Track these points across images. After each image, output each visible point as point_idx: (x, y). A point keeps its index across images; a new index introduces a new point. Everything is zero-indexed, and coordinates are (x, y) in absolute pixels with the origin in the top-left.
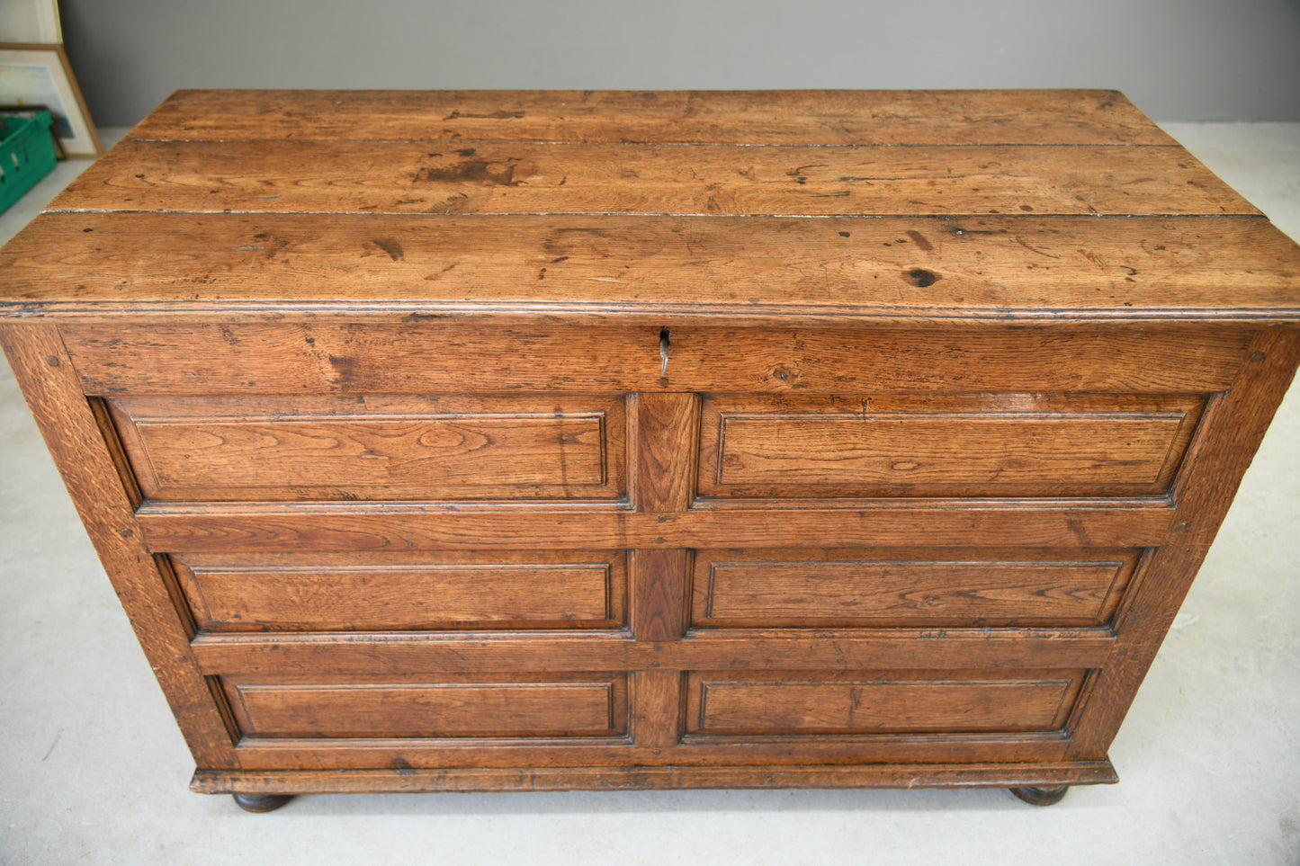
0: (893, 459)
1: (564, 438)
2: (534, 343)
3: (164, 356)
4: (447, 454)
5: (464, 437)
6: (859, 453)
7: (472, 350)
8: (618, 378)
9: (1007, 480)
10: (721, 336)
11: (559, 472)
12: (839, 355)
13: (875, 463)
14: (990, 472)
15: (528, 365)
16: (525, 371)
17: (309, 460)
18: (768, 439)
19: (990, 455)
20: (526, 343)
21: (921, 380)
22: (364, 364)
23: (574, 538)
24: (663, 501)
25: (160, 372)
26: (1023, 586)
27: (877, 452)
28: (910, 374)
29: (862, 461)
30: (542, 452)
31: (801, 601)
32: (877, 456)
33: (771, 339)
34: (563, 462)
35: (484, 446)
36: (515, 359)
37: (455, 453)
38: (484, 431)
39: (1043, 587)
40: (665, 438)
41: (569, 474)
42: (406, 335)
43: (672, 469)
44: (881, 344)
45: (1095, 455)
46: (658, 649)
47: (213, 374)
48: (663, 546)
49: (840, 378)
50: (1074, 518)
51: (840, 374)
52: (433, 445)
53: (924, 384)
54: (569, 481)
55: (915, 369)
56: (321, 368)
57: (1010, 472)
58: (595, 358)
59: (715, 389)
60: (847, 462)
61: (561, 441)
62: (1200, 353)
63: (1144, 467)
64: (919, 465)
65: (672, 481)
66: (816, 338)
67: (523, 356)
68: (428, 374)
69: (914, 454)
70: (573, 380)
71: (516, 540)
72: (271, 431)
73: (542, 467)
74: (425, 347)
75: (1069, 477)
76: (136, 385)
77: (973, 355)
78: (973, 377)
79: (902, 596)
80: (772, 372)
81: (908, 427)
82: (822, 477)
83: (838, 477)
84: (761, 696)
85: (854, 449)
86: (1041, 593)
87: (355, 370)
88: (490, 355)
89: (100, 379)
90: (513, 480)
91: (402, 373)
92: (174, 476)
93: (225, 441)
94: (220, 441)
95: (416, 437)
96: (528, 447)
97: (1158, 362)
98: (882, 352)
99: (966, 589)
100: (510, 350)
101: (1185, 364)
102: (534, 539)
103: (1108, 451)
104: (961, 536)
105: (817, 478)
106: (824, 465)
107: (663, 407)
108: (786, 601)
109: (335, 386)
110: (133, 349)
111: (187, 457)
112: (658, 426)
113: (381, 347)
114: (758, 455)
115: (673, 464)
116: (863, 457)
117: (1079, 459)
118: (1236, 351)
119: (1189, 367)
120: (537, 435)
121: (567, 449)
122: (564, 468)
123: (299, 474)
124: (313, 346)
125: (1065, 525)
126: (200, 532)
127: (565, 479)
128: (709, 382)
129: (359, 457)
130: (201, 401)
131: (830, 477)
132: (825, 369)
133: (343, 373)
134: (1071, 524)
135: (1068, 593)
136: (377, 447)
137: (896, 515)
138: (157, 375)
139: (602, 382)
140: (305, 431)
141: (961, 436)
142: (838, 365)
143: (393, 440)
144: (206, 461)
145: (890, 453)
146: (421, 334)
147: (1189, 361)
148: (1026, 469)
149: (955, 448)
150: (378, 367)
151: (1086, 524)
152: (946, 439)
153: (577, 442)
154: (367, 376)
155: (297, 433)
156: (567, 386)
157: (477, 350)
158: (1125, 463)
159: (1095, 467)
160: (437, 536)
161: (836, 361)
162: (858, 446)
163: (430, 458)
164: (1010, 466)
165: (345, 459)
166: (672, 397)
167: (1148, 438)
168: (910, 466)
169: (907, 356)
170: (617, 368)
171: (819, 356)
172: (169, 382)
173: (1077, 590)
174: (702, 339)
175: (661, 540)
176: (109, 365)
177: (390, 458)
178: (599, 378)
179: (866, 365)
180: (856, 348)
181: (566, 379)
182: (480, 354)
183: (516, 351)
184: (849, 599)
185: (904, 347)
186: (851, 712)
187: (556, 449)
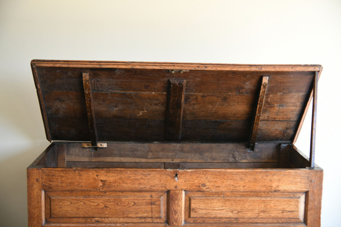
0: (232, 210)
1: (152, 203)
2: (147, 177)
3: (63, 179)
4: (124, 207)
5: (129, 203)
6: (223, 208)
7: (133, 178)
8: (166, 186)
9: (261, 217)
10: (189, 175)
11: (150, 213)
12: (216, 180)
13: (228, 211)
14: (257, 214)
15: (145, 182)
16: (144, 184)
17: (90, 209)
18: (201, 204)
19: (256, 209)
20: (145, 177)
21: (235, 187)
22: (108, 182)
24: (176, 222)
25: (61, 183)
27: (228, 208)
28: (233, 185)
29: (224, 211)
30: (147, 207)
32: (228, 209)
33: (200, 176)
34: (152, 210)
35: (133, 205)
36: (142, 181)
37: (126, 207)
38: (134, 201)
40: (176, 203)
41: (153, 214)
42: (119, 174)
43: (178, 212)
44: (225, 177)
45: (281, 209)
47: (73, 184)
49: (216, 186)
52: (121, 205)
53: (236, 188)
54: (153, 216)
55: (233, 184)
56: (98, 183)
57: (262, 214)
58: (160, 181)
59: (188, 189)
60: (221, 211)
61: (152, 204)
62: (298, 180)
63: (295, 213)
64: (239, 212)
65: (178, 216)
66: (210, 176)
67: (144, 180)
68: (122, 185)
69: (237, 208)
70: (155, 186)
72: (83, 200)
73: (147, 212)
74: (123, 177)
75: (276, 216)
76: (55, 187)
77: (246, 180)
78: (247, 186)
80: (201, 185)
81: (235, 200)
82: (215, 215)
83: (219, 215)
85: (222, 207)
87: (106, 183)
88: (137, 180)
89: (47, 185)
90: (139, 216)
91: (117, 184)
92: (56, 214)
93: (71, 203)
95: (117, 203)
96: (144, 206)
97: (290, 183)
98: (225, 180)
100: (142, 179)
101: (296, 183)
103: (284, 208)
105: (214, 216)
106: (215, 212)
107: (176, 194)
109: (101, 187)
110: (57, 177)
111: (61, 208)
112: (175, 199)
113: (113, 177)
114: (199, 208)
115: (178, 211)
116: (224, 209)
117: (278, 210)
118: (307, 180)
119: (297, 184)
120: (146, 202)
121: (153, 206)
122: (152, 212)
123: (87, 213)
124: (97, 177)
127: (152, 215)
128: (186, 187)
129: (102, 208)
130: (68, 192)
131: (217, 215)
132: (213, 184)
133: (103, 184)
136: (107, 206)
138: (60, 184)
139: (162, 187)
140: (91, 200)
141: (248, 203)
142: (216, 183)
143: (112, 203)
144: (65, 209)
145: (231, 208)
146: (122, 174)
147: (297, 182)
148: (265, 213)
149: (247, 207)
150: (111, 183)
152: (244, 204)
153: (155, 204)
154: (108, 185)
155: (89, 201)
156: (154, 188)
157: (134, 178)
158: (290, 212)
159: (283, 213)
161: (215, 182)
162: (223, 206)
163: (120, 209)
164: (261, 212)
165: (99, 209)
166: (178, 191)
167: (293, 204)
168: (236, 212)
169: (231, 180)
170: (165, 183)
171: (211, 181)
172: (62, 186)
174: (184, 176)
176: (50, 181)
177: (110, 209)
178: (161, 186)
179: (222, 183)
180: (219, 178)
181: (154, 186)
182: (135, 179)
183: (143, 179)
185: (230, 178)
187: (150, 206)
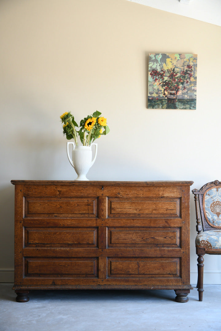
0: (136, 209)
3: (36, 190)
5: (74, 205)
9: (154, 213)
10: (110, 188)
12: (126, 191)
14: (151, 211)
15: (84, 192)
17: (51, 208)
18: (118, 205)
19: (150, 208)
21: (138, 195)
22: (62, 191)
23: (89, 224)
24: (103, 216)
25: (35, 193)
26: (162, 236)
27: (134, 208)
28: (136, 194)
29: (132, 209)
31: (126, 239)
33: (117, 188)
35: (77, 206)
37: (73, 207)
38: (77, 203)
39: (165, 236)
40: (103, 204)
45: (166, 208)
46: (102, 250)
47: (42, 193)
48: (103, 226)
49: (126, 194)
50: (166, 220)
51: (126, 193)
52: (70, 206)
54: (89, 213)
56: (57, 192)
57: (154, 211)
58: (93, 191)
59: (110, 196)
60: (129, 209)
61: (88, 205)
62: (175, 190)
63: (174, 210)
65: (104, 212)
66: (123, 188)
67: (84, 190)
68: (71, 193)
69: (139, 208)
71: (80, 224)
72: (47, 203)
73: (85, 210)
75: (163, 212)
76: (31, 195)
77: (144, 191)
78: (145, 194)
79: (142, 238)
80: (117, 193)
81: (138, 203)
83: (129, 212)
84: (121, 264)
85: (130, 207)
86: (165, 238)
88: (79, 190)
89: (26, 194)
90: (81, 212)
91: (67, 193)
92: (31, 211)
93: (40, 205)
94: (39, 205)
95: (68, 204)
96: (84, 206)
97: (170, 192)
99: (153, 237)
100: (82, 190)
101: (174, 192)
102: (83, 224)
103: (168, 207)
104: (149, 224)
105: (125, 212)
106: (126, 210)
107: (102, 199)
108: (124, 239)
109: (58, 195)
111: (34, 208)
113: (65, 189)
114: (116, 208)
115: (104, 209)
117: (164, 209)
118: (180, 190)
120: (85, 204)
121: (89, 207)
122: (88, 210)
123: (50, 211)
124: (56, 189)
125: (165, 222)
126: (32, 222)
129: (59, 208)
130: (39, 198)
131: (127, 212)
132: (124, 193)
133: (59, 193)
134: (166, 221)
135: (170, 238)
136: (62, 206)
137: (138, 220)
139: (94, 195)
141: (145, 205)
143: (64, 205)
144: (36, 208)
148: (156, 211)
149: (145, 207)
150: (64, 192)
151: (168, 222)
152: (143, 205)
153: (90, 205)
154: (63, 194)
155: (51, 203)
156: (89, 195)
158: (171, 210)
159: (166, 210)
160: (68, 223)
163: (69, 208)
165: (57, 208)
166: (104, 197)
167: (173, 205)
168: (139, 210)
170: (96, 193)
171: (123, 191)
173: (171, 237)
174: (108, 188)
175: (102, 225)
176: (28, 191)
177: (63, 208)
179: (130, 192)
181: (89, 194)
184: (134, 239)
186: (138, 269)
187: (87, 207)
